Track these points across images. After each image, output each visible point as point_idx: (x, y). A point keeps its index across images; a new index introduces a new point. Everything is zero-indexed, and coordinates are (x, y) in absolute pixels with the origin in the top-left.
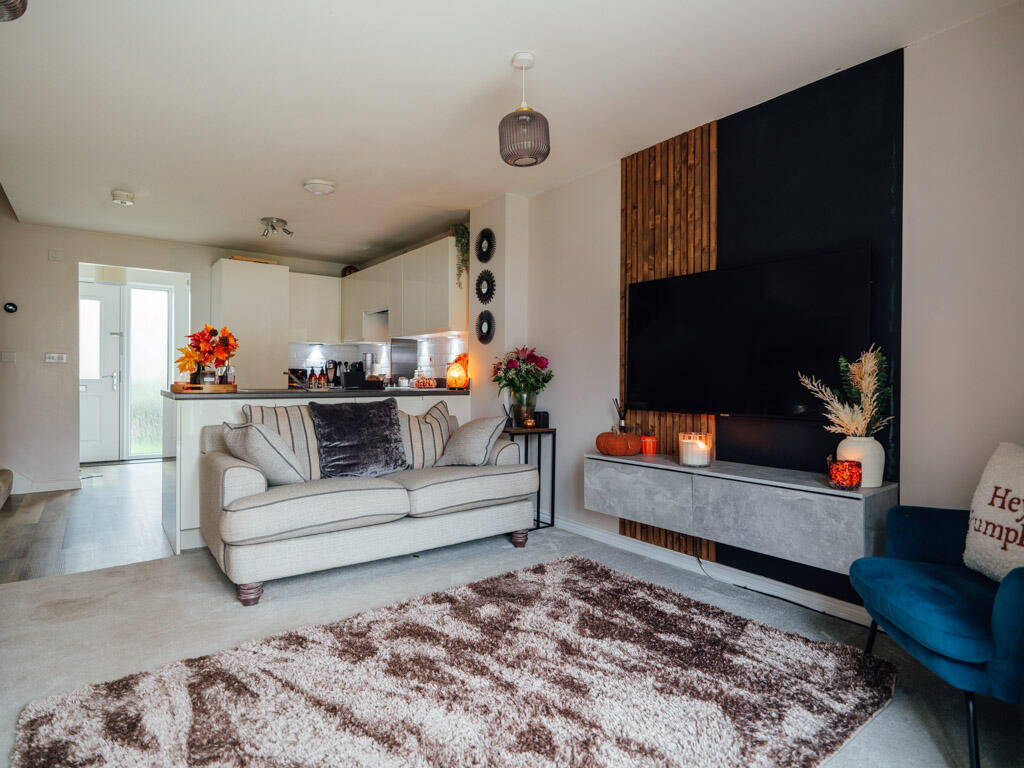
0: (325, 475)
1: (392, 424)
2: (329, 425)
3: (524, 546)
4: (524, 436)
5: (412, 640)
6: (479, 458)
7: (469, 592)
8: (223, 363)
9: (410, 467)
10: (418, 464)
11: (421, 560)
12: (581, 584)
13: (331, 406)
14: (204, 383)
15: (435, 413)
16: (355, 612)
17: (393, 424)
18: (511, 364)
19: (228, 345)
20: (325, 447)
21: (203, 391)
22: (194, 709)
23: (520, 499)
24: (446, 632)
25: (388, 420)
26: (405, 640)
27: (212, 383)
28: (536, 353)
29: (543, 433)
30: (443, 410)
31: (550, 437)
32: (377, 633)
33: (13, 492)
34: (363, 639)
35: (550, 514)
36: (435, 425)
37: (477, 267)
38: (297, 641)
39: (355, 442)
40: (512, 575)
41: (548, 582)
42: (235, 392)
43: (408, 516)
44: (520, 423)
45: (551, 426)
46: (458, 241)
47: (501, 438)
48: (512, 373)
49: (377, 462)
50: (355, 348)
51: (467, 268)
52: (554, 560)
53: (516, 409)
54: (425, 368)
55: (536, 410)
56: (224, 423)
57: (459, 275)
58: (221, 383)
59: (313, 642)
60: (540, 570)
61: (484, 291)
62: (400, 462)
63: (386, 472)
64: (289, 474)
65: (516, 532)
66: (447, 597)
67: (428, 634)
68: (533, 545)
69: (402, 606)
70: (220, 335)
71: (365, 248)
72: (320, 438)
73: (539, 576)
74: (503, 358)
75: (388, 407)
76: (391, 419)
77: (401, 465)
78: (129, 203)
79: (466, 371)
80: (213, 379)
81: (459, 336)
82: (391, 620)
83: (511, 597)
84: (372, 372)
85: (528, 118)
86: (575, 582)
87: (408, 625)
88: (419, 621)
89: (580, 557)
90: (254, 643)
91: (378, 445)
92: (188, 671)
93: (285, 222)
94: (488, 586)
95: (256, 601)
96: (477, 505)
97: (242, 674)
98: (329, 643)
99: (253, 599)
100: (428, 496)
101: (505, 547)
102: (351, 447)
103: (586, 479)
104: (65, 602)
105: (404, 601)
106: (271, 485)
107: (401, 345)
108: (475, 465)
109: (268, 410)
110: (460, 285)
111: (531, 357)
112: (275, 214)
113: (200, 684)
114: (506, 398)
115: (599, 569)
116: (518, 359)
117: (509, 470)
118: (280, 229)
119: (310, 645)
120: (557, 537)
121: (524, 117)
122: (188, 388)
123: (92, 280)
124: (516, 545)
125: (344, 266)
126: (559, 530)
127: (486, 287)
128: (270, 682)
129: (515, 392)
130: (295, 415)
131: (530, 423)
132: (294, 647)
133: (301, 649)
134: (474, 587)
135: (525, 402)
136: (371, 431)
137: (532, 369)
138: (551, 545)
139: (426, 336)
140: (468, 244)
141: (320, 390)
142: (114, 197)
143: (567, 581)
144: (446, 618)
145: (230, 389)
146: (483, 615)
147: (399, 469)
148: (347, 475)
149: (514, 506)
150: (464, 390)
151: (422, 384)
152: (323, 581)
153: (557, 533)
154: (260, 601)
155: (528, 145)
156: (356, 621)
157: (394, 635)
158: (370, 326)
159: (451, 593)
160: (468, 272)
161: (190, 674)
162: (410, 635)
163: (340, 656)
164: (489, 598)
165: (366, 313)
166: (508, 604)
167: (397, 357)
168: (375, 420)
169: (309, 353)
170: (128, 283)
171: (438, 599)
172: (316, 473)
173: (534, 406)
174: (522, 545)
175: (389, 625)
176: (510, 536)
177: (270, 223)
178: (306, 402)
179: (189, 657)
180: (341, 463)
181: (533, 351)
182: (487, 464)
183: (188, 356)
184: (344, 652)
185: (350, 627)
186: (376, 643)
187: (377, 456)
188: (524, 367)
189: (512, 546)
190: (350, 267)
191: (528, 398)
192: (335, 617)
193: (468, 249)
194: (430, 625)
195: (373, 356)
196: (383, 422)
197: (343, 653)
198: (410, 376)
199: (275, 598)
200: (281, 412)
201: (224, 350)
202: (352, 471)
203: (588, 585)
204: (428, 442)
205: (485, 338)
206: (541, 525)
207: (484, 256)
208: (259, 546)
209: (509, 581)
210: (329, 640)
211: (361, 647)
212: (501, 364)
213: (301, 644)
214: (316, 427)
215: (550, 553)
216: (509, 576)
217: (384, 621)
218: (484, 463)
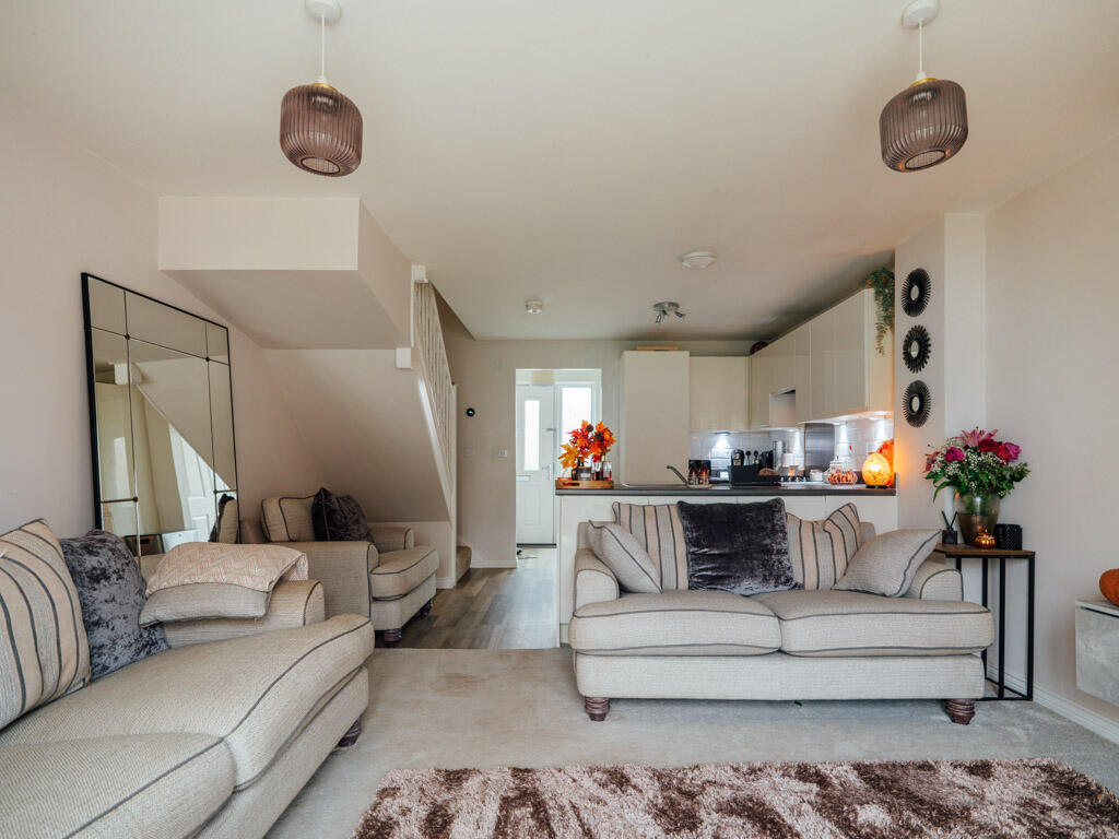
0: (692, 587)
1: (774, 531)
2: (697, 529)
3: (967, 724)
4: (981, 560)
5: (749, 826)
6: (892, 586)
7: (853, 777)
8: (600, 458)
9: (798, 587)
10: (810, 582)
11: (804, 710)
12: (1055, 815)
13: (701, 506)
14: (581, 479)
15: (839, 520)
16: (693, 763)
17: (778, 531)
18: (951, 455)
19: (603, 439)
20: (693, 553)
21: (580, 487)
22: (497, 828)
23: (963, 653)
24: (798, 828)
25: (769, 526)
26: (740, 821)
27: (588, 479)
28: (996, 439)
29: (1009, 557)
30: (850, 516)
31: (1024, 564)
32: (710, 798)
33: (472, 566)
34: (689, 802)
35: (1025, 680)
36: (836, 534)
37: (904, 323)
38: (619, 779)
39: (727, 551)
40: (930, 768)
41: (989, 796)
42: (612, 488)
43: (780, 651)
44: (970, 538)
45: (1027, 546)
46: (878, 293)
47: (929, 559)
48: (953, 468)
49: (753, 576)
50: (766, 436)
51: (892, 327)
52: (1013, 760)
53: (965, 519)
54: (843, 461)
55: (1000, 521)
56: (590, 521)
57: (880, 338)
58: (598, 479)
59: (635, 787)
60: (982, 770)
61: (914, 354)
62: (783, 579)
63: (764, 589)
64: (643, 583)
65: (954, 701)
66: (817, 773)
67: (772, 821)
68: (983, 724)
69: (753, 771)
70: (595, 430)
71: (774, 319)
72: (690, 542)
73: (976, 780)
74: (940, 446)
75: (774, 509)
76: (774, 525)
77: (785, 583)
78: (539, 311)
79: (891, 464)
80: (589, 475)
81: (885, 417)
82: (731, 787)
83: (917, 803)
84: (782, 463)
85: (929, 94)
86: (1045, 810)
87: (751, 800)
88: (768, 798)
89: (1066, 766)
90: (578, 769)
91: (755, 555)
92: (511, 782)
93: (676, 305)
94: (887, 774)
95: (602, 717)
96: (881, 652)
97: (551, 803)
98: (651, 794)
99: (599, 715)
100: (805, 630)
101: (935, 717)
102: (720, 555)
103: (1079, 642)
104: (460, 677)
105: (758, 764)
106: (623, 590)
107: (817, 429)
108: (884, 595)
109: (637, 509)
110: (881, 350)
111: (987, 444)
112: (665, 298)
113: (514, 800)
114: (948, 502)
115: (1101, 799)
116: (966, 447)
117: (944, 607)
118: (671, 314)
119: (631, 790)
120: (1031, 720)
121: (923, 95)
122: (569, 484)
123: (529, 383)
124: (955, 719)
125: (755, 342)
126: (1040, 709)
127: (918, 349)
128: (574, 822)
129: (962, 494)
130: (663, 515)
131: (986, 540)
132: (613, 786)
133: (619, 792)
134: (862, 770)
135: (978, 509)
136: (746, 538)
137: (990, 460)
138: (1018, 732)
139: (844, 418)
140: (892, 295)
141: (701, 486)
142: (528, 307)
143: (1028, 803)
144: (806, 807)
145: (606, 484)
146: (861, 820)
147: (781, 587)
148: (715, 589)
149: (949, 662)
150: (888, 489)
151: (837, 480)
152: (678, 711)
153: (1031, 712)
154: (607, 717)
155: (924, 133)
156: (690, 775)
157: (731, 808)
158: (777, 409)
159: (825, 770)
160: (893, 332)
161: (512, 785)
162: (748, 817)
163: (654, 818)
164: (880, 795)
165: (772, 394)
166: (907, 813)
167: (811, 443)
168: (752, 524)
169: (716, 442)
170: (556, 383)
171: (804, 773)
172: (684, 582)
173: (996, 515)
174: (965, 721)
175: (727, 793)
176: (946, 704)
177: (662, 309)
178: (674, 500)
179: (516, 766)
180: (709, 573)
181: (991, 435)
182: (906, 596)
183: (570, 452)
184: (663, 812)
185: (681, 781)
186: (702, 814)
187: (752, 570)
188: (974, 459)
189: (947, 719)
190: (759, 341)
191: (984, 504)
192: (669, 762)
193: (893, 301)
194: (780, 810)
195: (784, 445)
196: (763, 529)
197: (660, 813)
198: (823, 468)
199: (622, 718)
200: (650, 511)
201: (599, 446)
202: (722, 585)
203: (1071, 822)
204: (825, 557)
205: (917, 417)
206: (1007, 694)
207: (914, 307)
208: (603, 658)
209: (923, 774)
210: (652, 791)
211: (684, 812)
212: (937, 453)
213: (620, 785)
214: (686, 529)
215: (1013, 745)
216: (925, 766)
217: (722, 785)
218: (901, 593)
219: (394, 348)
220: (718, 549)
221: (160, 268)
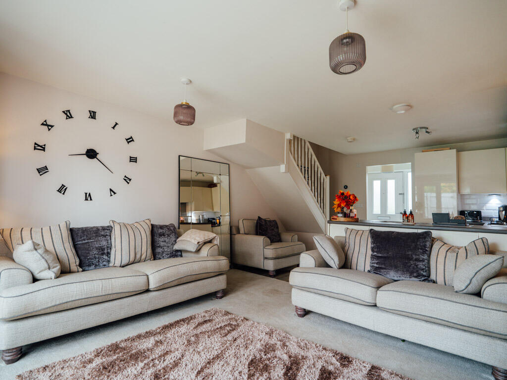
15: (470, 247)
20: (374, 255)
23: (497, 336)
43: (376, 306)
58: (345, 217)
72: (371, 249)
85: (350, 40)
93: (425, 128)
109: (354, 231)
112: (416, 125)
121: (347, 40)
122: (333, 219)
130: (365, 235)
176: (493, 369)
189: (494, 379)
200: (360, 233)
218: (465, 291)
219: (280, 165)
220: (381, 254)
221: (204, 149)
